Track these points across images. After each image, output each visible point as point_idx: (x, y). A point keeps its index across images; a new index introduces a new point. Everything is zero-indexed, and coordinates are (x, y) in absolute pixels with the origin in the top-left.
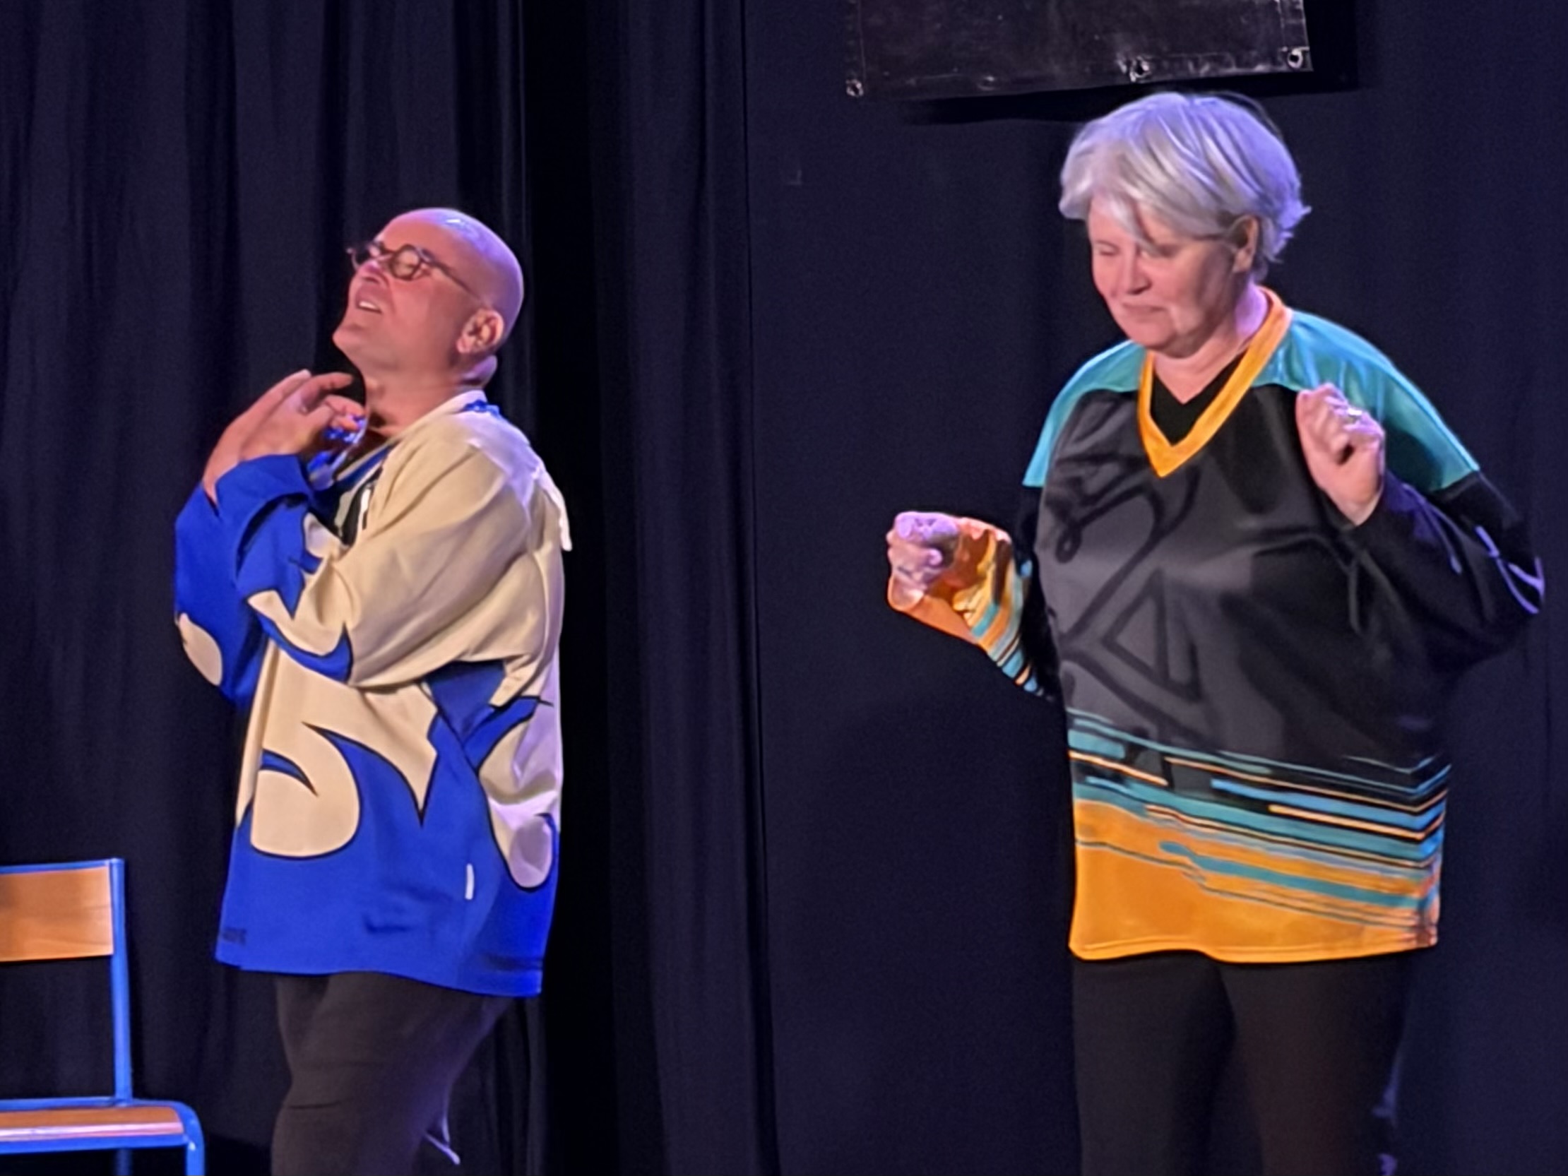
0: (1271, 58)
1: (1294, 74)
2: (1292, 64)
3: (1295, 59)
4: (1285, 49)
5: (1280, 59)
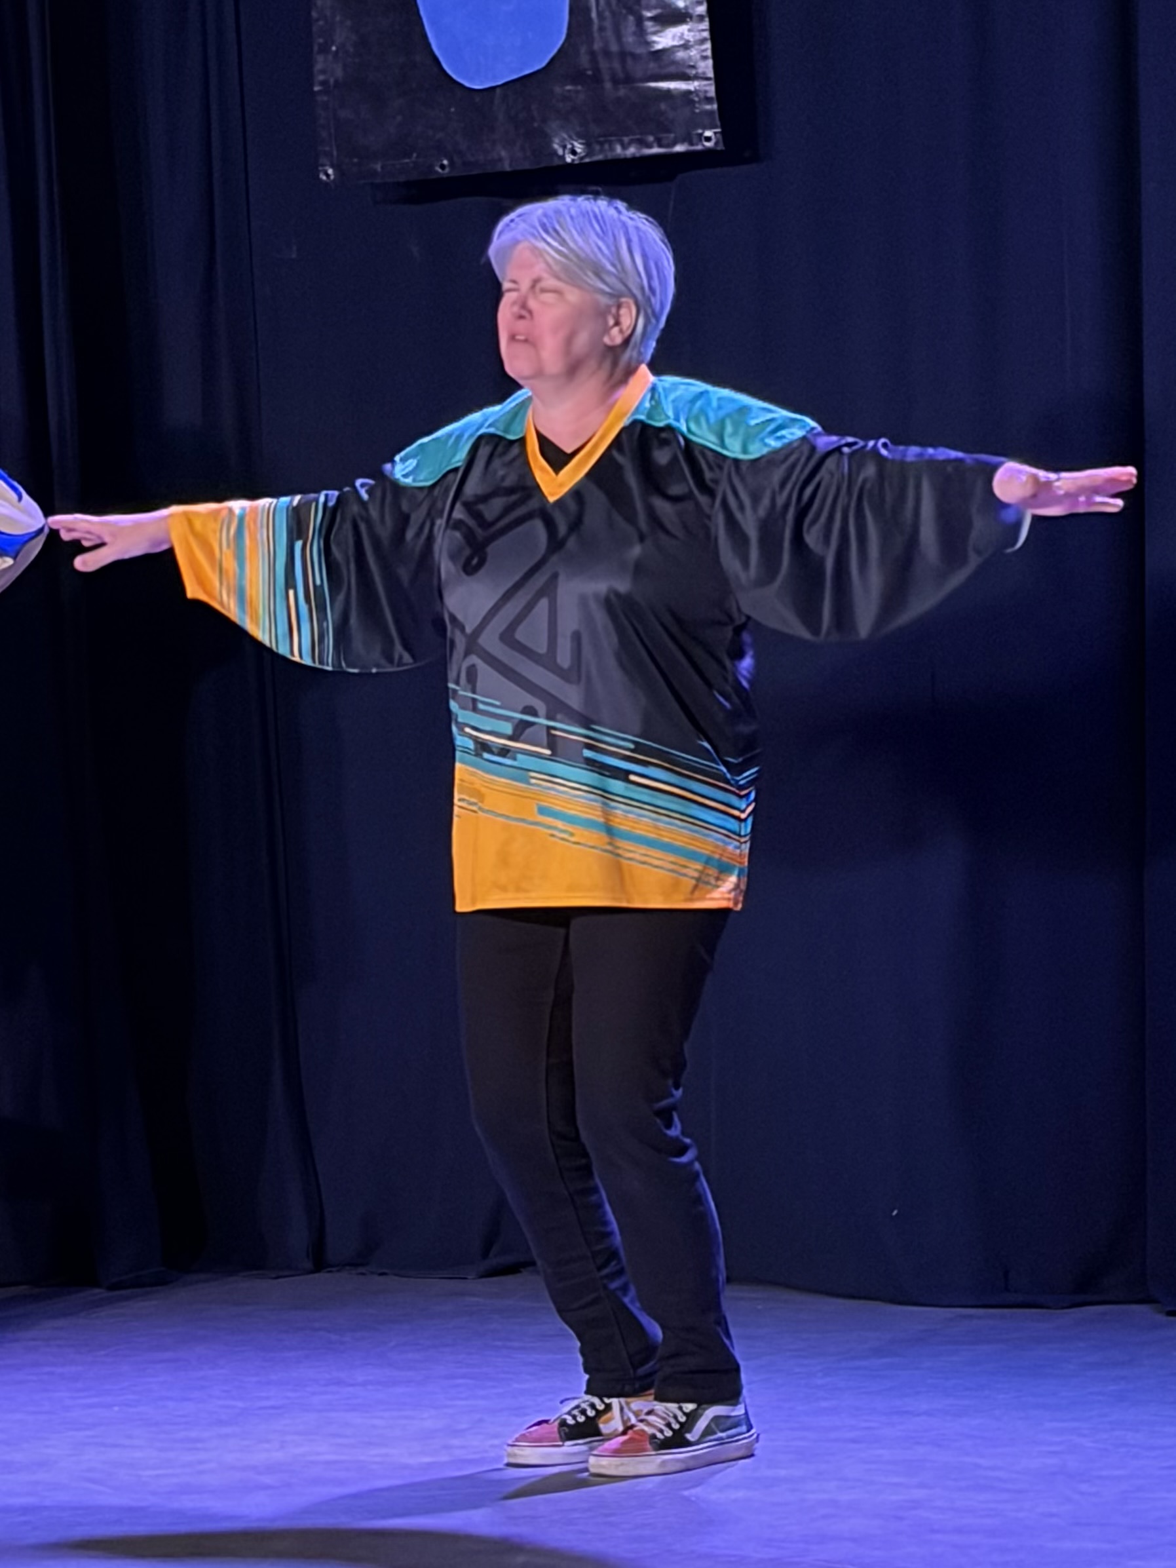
0: (688, 139)
1: (708, 151)
2: (708, 144)
3: (708, 139)
4: (700, 131)
5: (695, 140)
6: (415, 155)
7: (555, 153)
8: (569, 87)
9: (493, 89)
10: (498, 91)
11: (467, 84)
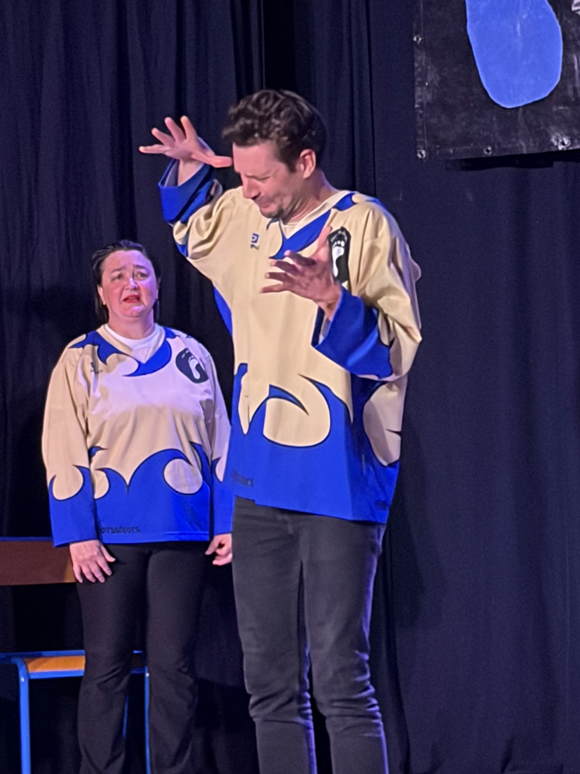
6: (472, 144)
7: (552, 144)
8: (561, 108)
9: (517, 108)
10: (521, 110)
11: (503, 105)
